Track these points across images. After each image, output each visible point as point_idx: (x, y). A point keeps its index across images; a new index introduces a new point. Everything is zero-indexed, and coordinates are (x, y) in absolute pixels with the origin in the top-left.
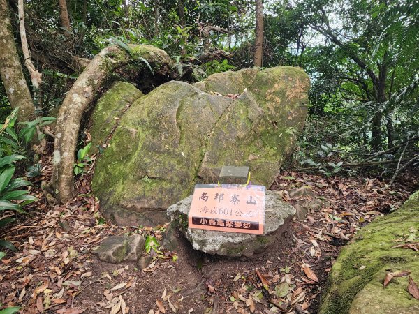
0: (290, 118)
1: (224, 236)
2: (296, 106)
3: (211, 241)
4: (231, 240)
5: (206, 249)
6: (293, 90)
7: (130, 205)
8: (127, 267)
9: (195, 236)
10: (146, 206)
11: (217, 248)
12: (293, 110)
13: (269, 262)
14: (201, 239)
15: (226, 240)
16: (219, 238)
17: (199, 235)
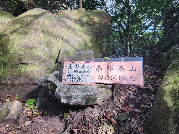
0: (104, 33)
1: (83, 92)
2: (106, 28)
3: (74, 96)
4: (89, 94)
5: (72, 102)
6: (103, 20)
7: (10, 83)
8: (7, 125)
9: (61, 94)
10: (22, 82)
11: (80, 100)
12: (105, 29)
13: (109, 106)
14: (67, 96)
15: (85, 94)
16: (80, 93)
17: (65, 93)
